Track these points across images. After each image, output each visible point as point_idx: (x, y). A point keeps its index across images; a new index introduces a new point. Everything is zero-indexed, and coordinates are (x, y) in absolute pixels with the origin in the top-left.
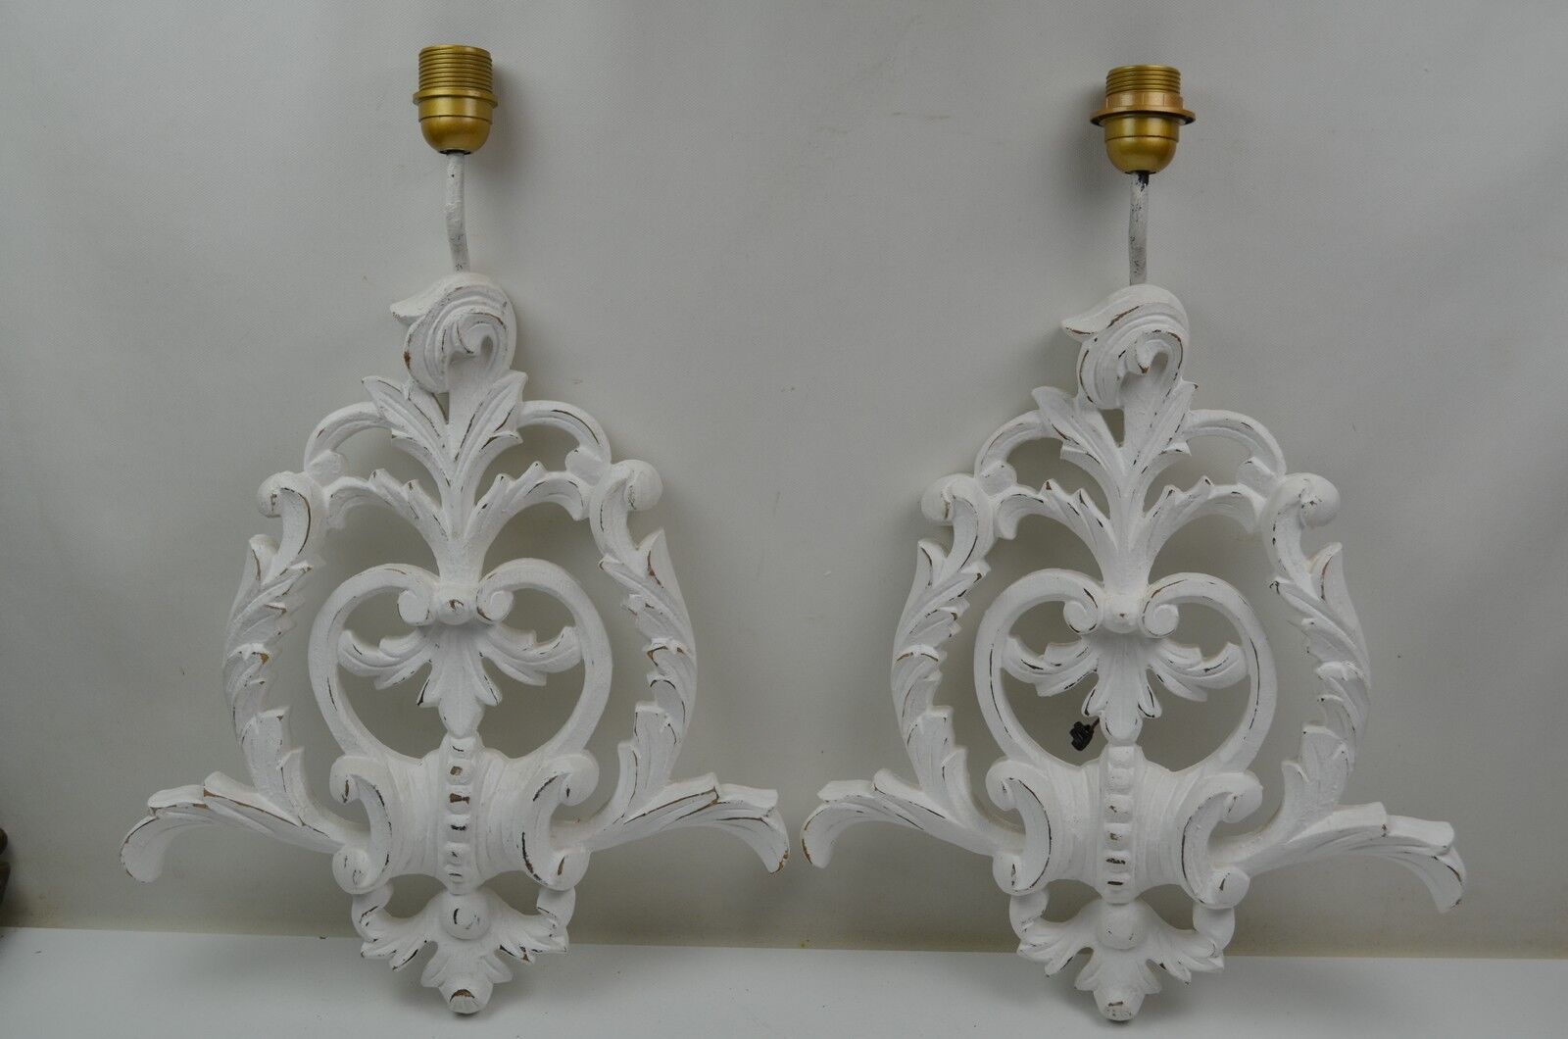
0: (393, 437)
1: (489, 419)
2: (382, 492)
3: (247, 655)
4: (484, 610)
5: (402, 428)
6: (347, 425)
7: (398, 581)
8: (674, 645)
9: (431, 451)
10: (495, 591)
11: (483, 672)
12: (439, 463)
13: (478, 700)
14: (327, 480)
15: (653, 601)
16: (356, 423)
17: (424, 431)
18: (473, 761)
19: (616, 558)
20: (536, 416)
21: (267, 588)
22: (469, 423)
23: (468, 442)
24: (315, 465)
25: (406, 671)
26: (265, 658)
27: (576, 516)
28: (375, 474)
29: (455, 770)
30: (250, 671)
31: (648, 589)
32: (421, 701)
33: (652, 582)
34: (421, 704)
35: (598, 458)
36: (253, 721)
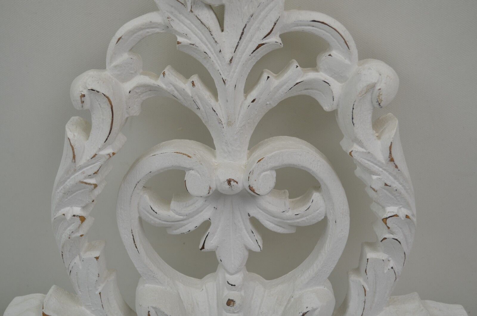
0: (179, 43)
1: (259, 28)
2: (171, 89)
3: (69, 216)
4: (254, 188)
5: (186, 36)
6: (141, 32)
7: (184, 162)
8: (403, 212)
9: (210, 54)
10: (264, 171)
11: (250, 227)
12: (217, 64)
13: (246, 248)
14: (125, 79)
15: (390, 180)
16: (148, 30)
17: (204, 39)
18: (243, 293)
19: (362, 147)
20: (297, 25)
21: (81, 168)
22: (241, 31)
23: (240, 48)
24: (116, 67)
25: (191, 225)
26: (83, 219)
27: (327, 108)
28: (164, 74)
29: (230, 302)
30: (72, 227)
31: (387, 171)
32: (203, 247)
33: (391, 166)
34: (203, 250)
35: (347, 62)
36: (77, 260)
